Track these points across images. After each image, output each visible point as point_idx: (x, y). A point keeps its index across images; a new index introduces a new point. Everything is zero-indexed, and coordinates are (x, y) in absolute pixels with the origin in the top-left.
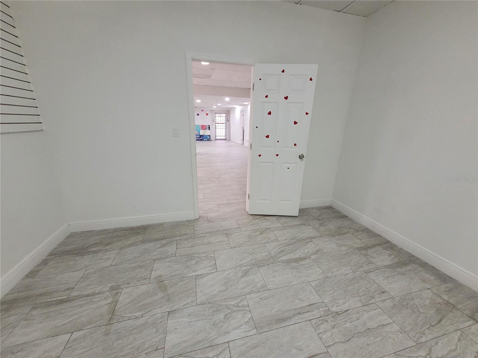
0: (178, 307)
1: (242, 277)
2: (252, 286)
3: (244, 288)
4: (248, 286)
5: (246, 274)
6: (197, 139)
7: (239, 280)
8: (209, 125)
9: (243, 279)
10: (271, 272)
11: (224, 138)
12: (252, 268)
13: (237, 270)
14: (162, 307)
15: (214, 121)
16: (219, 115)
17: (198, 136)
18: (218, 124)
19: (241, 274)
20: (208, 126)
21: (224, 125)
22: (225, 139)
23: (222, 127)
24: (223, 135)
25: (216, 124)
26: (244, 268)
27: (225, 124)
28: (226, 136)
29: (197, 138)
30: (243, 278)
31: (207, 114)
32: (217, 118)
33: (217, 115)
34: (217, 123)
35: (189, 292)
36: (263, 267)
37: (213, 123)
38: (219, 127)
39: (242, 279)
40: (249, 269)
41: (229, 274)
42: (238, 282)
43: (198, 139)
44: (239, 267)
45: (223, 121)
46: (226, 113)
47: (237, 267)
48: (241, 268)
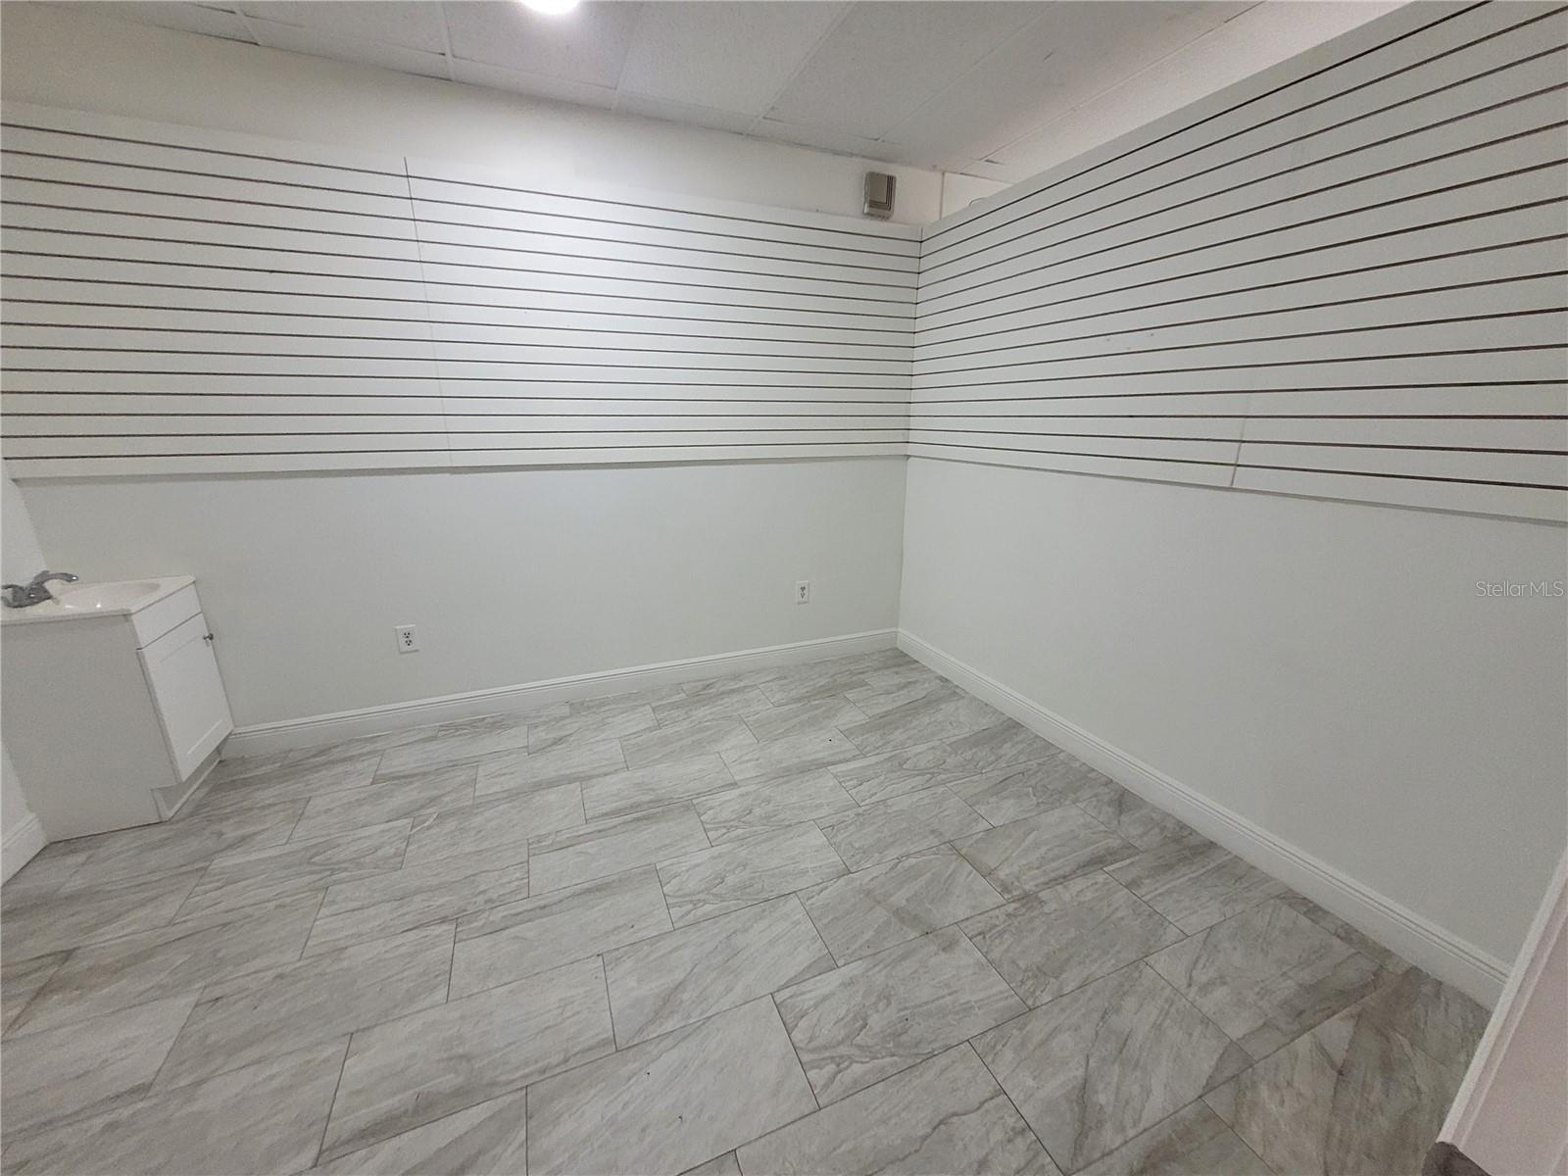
0: (837, 884)
1: (681, 984)
2: (651, 958)
3: (677, 949)
4: (663, 956)
5: (667, 1002)
7: (692, 970)
9: (679, 976)
10: (568, 1022)
12: (640, 1030)
13: (699, 1011)
14: (872, 879)
19: (685, 996)
26: (669, 1026)
30: (677, 983)
35: (831, 917)
36: (592, 1042)
39: (682, 977)
40: (652, 1021)
41: (729, 990)
42: (696, 965)
44: (694, 1027)
47: (698, 1027)
48: (682, 1024)
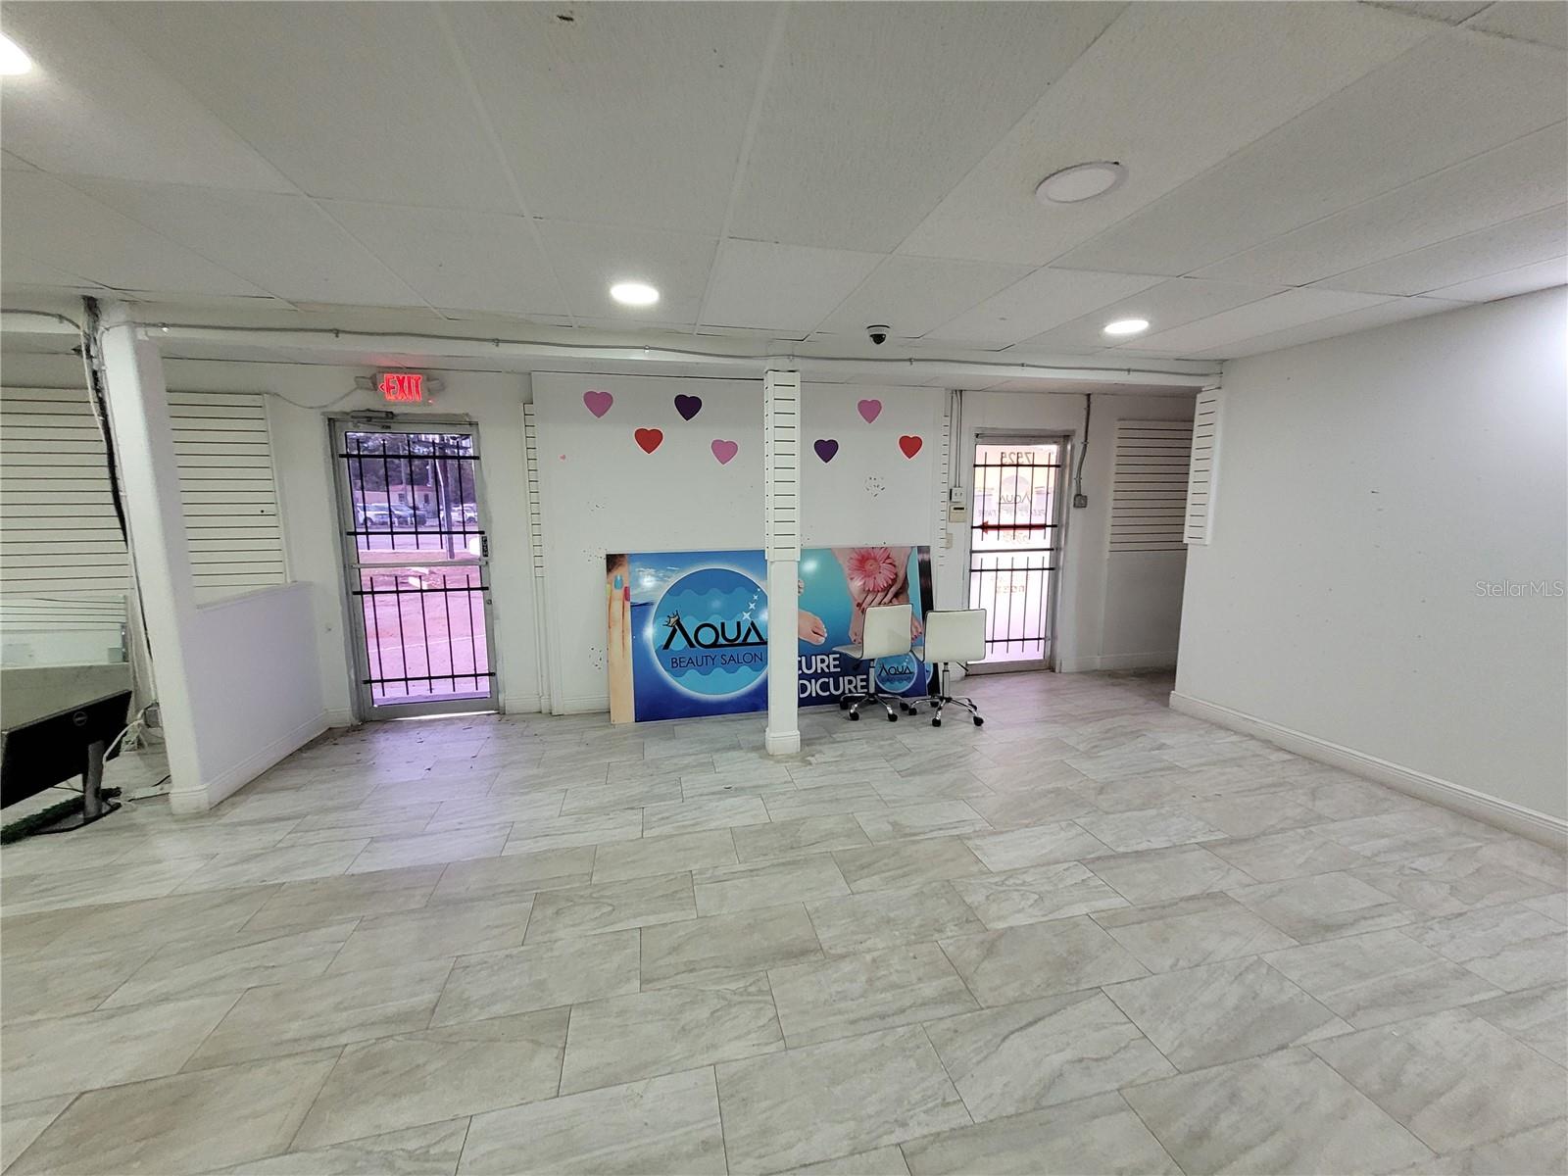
6: (814, 688)
8: (922, 550)
11: (1034, 652)
15: (958, 504)
16: (1008, 449)
17: (818, 664)
18: (993, 533)
20: (916, 558)
21: (1042, 539)
22: (1047, 666)
23: (1020, 560)
24: (1031, 633)
25: (978, 532)
27: (1049, 530)
28: (1051, 636)
29: (816, 676)
31: (911, 446)
32: (988, 480)
33: (990, 453)
34: (985, 527)
37: (953, 528)
38: (1005, 561)
43: (825, 687)
45: (1039, 503)
46: (1063, 438)
